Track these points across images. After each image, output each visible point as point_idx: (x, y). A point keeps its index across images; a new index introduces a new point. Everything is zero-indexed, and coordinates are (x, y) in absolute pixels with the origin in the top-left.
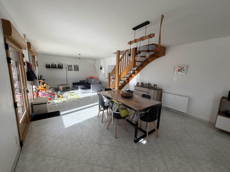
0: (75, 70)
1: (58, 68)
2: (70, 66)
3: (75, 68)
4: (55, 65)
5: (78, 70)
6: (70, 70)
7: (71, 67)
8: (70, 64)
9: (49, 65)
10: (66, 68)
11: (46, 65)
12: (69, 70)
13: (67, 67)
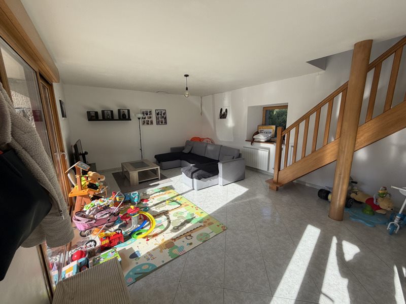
0: (158, 123)
1: (120, 119)
2: (147, 114)
3: (157, 118)
4: (112, 112)
5: (166, 123)
6: (148, 124)
7: (148, 116)
8: (146, 108)
9: (96, 113)
10: (139, 118)
11: (89, 113)
12: (144, 123)
13: (140, 116)
